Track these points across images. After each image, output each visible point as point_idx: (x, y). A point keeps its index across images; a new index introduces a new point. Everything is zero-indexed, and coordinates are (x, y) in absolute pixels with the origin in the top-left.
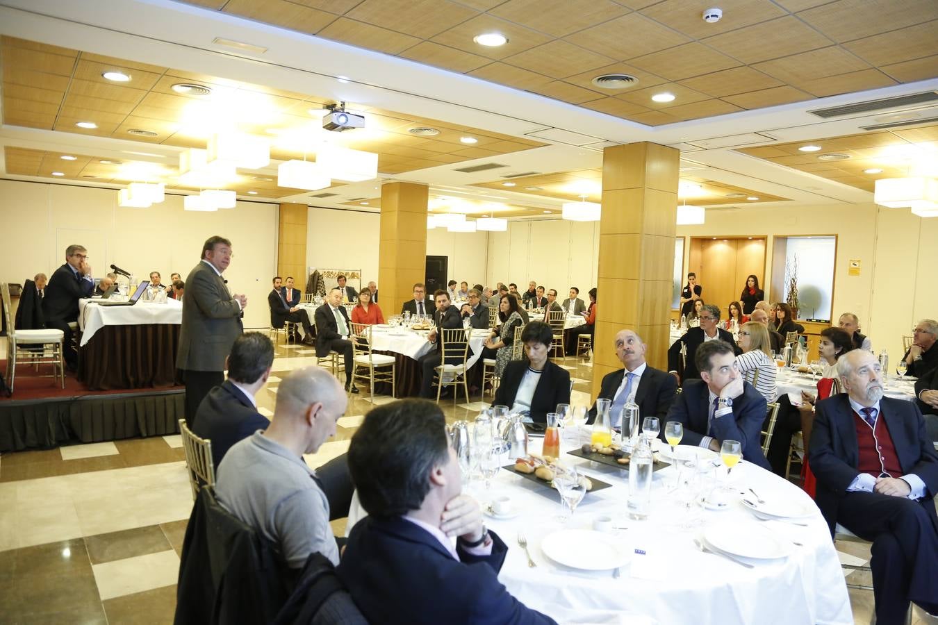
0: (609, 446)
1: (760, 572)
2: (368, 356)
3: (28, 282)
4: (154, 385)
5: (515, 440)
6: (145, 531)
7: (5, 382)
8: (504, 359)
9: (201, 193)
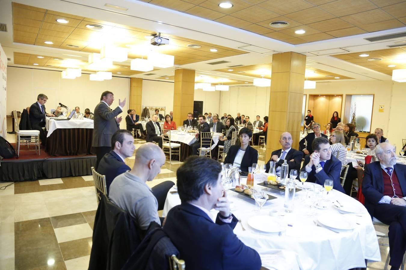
0: (275, 182)
1: (342, 235)
2: (169, 143)
3: (24, 110)
4: (78, 155)
5: (235, 178)
6: (75, 215)
7: (16, 152)
8: (227, 146)
9: (97, 73)
